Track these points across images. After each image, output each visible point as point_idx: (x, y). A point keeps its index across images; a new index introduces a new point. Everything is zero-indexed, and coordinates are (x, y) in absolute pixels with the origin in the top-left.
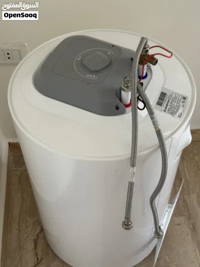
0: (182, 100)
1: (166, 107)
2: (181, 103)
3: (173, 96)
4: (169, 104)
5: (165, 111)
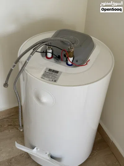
0: (54, 80)
1: (48, 73)
2: (51, 79)
3: (56, 76)
4: (50, 74)
5: (45, 72)
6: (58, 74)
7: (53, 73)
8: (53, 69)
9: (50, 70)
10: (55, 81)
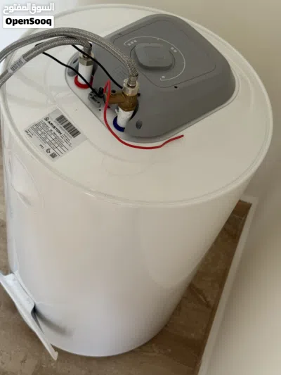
4: (54, 130)
6: (72, 140)
7: (64, 132)
8: (70, 120)
9: (61, 119)
10: (53, 156)
